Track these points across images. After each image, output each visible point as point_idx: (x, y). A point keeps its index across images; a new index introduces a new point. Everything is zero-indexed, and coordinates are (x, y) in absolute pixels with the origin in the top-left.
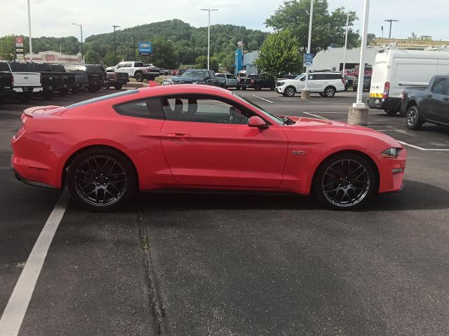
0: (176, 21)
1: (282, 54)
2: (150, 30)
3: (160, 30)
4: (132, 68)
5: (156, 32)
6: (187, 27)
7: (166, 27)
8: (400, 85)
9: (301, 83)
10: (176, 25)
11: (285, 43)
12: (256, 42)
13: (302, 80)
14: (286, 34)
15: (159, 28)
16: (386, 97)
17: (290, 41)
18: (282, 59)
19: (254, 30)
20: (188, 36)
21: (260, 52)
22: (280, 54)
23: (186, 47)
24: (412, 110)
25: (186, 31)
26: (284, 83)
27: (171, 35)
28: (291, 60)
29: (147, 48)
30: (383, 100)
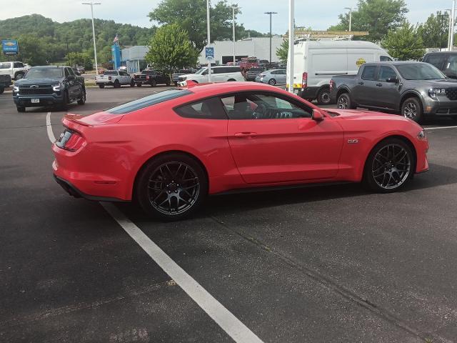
0: (35, 16)
1: (174, 49)
2: (7, 27)
3: (18, 27)
4: (11, 69)
5: (13, 29)
6: (49, 22)
7: (25, 23)
8: (316, 74)
9: (203, 77)
10: (36, 20)
11: (175, 38)
12: (128, 37)
13: (203, 74)
14: (175, 28)
15: (16, 24)
16: (305, 86)
17: (180, 35)
18: (174, 54)
19: (123, 24)
20: (51, 32)
21: (150, 46)
22: (172, 49)
23: (50, 44)
24: (343, 97)
25: (48, 27)
26: (186, 78)
27: (31, 31)
28: (183, 54)
29: (13, 46)
30: (303, 90)
